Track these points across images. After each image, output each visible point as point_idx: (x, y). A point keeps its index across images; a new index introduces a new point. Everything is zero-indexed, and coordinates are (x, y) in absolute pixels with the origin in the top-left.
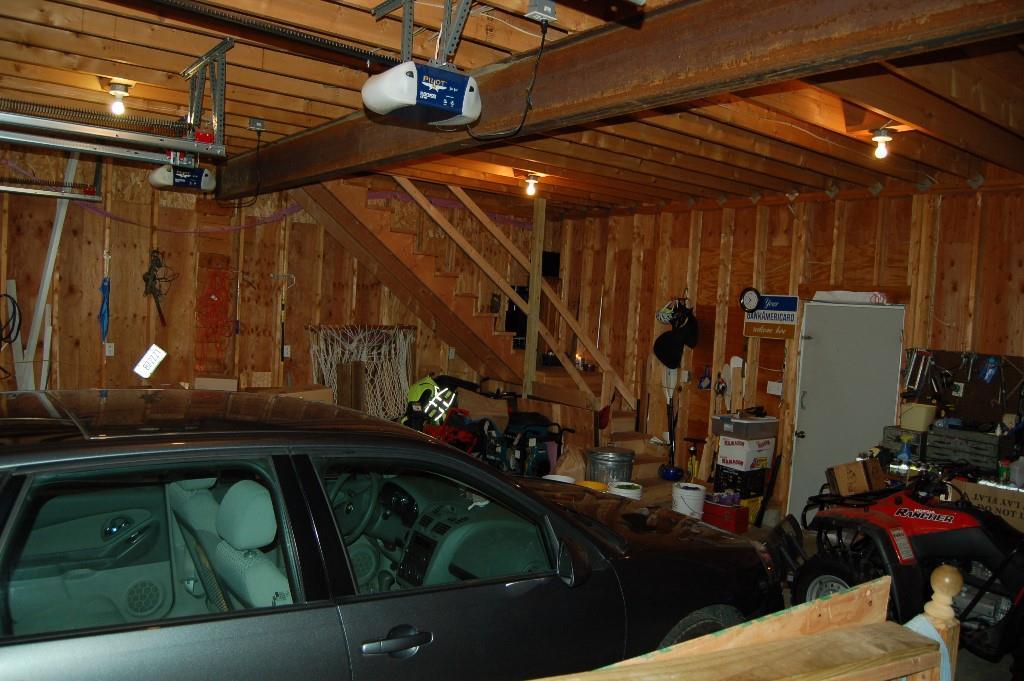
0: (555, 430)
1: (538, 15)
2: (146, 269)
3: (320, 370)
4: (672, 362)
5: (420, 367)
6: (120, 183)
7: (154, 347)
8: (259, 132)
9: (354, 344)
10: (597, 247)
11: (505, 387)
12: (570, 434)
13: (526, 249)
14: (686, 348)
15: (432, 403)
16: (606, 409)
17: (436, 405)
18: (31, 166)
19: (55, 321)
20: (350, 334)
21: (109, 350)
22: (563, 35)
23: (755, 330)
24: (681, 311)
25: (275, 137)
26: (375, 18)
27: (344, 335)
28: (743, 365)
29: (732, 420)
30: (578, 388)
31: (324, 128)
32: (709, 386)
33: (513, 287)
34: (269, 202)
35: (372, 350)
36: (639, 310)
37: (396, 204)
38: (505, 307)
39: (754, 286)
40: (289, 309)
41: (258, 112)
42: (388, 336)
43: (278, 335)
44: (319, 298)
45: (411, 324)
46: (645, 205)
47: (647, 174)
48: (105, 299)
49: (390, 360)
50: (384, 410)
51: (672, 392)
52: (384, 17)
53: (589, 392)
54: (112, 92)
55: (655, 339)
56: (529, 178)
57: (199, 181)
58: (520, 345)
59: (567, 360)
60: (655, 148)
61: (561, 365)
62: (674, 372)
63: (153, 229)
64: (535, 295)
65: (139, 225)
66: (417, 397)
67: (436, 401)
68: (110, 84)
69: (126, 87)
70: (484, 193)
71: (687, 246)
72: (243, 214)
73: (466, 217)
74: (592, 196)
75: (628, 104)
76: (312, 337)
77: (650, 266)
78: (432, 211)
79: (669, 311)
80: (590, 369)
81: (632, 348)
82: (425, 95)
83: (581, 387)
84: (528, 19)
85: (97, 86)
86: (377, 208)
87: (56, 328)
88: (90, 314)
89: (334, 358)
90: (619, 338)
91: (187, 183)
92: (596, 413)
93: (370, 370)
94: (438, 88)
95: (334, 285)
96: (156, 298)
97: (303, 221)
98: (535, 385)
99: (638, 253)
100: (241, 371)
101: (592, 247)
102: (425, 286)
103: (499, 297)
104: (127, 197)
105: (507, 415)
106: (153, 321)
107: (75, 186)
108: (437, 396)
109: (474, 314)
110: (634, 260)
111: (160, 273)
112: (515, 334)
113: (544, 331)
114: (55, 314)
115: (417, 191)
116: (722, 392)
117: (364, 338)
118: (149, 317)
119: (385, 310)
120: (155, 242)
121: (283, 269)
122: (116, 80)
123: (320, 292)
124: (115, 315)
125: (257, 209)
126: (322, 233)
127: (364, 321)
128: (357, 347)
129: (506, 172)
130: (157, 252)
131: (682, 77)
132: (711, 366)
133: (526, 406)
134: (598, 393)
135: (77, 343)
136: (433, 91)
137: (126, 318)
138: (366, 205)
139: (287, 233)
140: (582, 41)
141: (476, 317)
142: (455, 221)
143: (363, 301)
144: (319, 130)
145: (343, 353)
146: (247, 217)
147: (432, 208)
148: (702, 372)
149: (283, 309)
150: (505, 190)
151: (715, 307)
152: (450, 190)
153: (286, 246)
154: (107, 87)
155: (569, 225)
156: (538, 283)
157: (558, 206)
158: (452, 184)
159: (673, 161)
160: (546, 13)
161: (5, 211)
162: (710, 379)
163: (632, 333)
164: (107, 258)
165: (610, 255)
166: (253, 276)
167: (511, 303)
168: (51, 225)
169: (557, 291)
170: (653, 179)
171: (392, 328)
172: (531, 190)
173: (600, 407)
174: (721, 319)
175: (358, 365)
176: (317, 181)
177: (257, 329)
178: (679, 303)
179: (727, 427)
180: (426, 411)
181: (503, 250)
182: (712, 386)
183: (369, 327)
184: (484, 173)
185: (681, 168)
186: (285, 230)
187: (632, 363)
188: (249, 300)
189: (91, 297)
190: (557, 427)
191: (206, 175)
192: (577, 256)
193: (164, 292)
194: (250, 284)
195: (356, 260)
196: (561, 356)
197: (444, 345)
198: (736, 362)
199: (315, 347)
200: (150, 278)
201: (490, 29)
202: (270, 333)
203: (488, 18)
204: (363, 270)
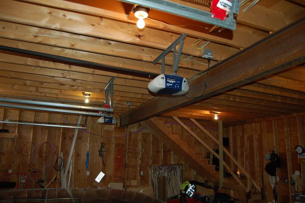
0: (232, 200)
1: (206, 56)
2: (99, 149)
3: (152, 180)
4: (273, 174)
5: (185, 178)
6: (93, 124)
7: (101, 172)
8: (129, 106)
9: (163, 171)
10: (241, 135)
11: (214, 184)
12: (238, 201)
13: (217, 137)
14: (277, 168)
15: (189, 190)
16: (250, 192)
17: (190, 191)
18: (69, 120)
19: (73, 165)
20: (161, 167)
21: (88, 173)
22: (217, 63)
23: (303, 161)
24: (273, 155)
25: (135, 107)
26: (154, 64)
27: (160, 168)
28: (300, 174)
29: (299, 195)
30: (239, 184)
31: (148, 103)
32: (288, 182)
33: (214, 150)
34: (136, 127)
35: (169, 172)
36: (258, 156)
37: (174, 126)
38: (212, 157)
39: (300, 145)
40: (142, 160)
41: (128, 99)
42: (174, 168)
43: (139, 168)
44: (151, 156)
45: (181, 163)
46: (256, 120)
47: (255, 109)
48: (88, 158)
49: (174, 176)
50: (173, 192)
51: (274, 184)
52: (156, 63)
53: (243, 185)
54: (85, 97)
55: (265, 166)
56: (215, 114)
57: (112, 121)
58: (217, 169)
59: (234, 174)
60: (256, 100)
61: (232, 176)
62: (274, 177)
63: (102, 136)
64: (221, 152)
65: (98, 135)
66: (183, 188)
67: (190, 190)
68: (85, 94)
69: (89, 95)
70: (201, 120)
71: (272, 132)
72: (128, 131)
73: (197, 128)
74: (237, 118)
75: (242, 81)
76: (149, 168)
77: (260, 140)
78: (185, 127)
79: (269, 155)
80: (243, 177)
81: (257, 169)
82: (168, 85)
83: (240, 184)
84: (203, 58)
85: (82, 95)
86: (168, 127)
87: (73, 167)
88: (83, 163)
89: (156, 175)
90: (252, 165)
91: (109, 122)
92: (246, 193)
93: (168, 179)
94: (173, 82)
95: (156, 152)
96: (102, 157)
97: (146, 132)
98: (223, 183)
99: (255, 136)
100: (127, 180)
101: (240, 135)
102: (184, 151)
103: (210, 154)
104: (95, 127)
105: (214, 194)
106: (101, 164)
107: (80, 125)
108: (191, 188)
109: (201, 160)
110: (254, 138)
111: (103, 150)
112: (215, 166)
113: (225, 164)
114: (73, 163)
115: (180, 121)
116: (293, 184)
117: (166, 168)
118: (100, 163)
119: (172, 159)
120: (102, 140)
121: (140, 147)
122: (86, 93)
123: (151, 154)
124: (90, 163)
125: (132, 129)
126: (152, 135)
127: (166, 163)
128: (164, 172)
129: (207, 112)
130: (103, 143)
131: (260, 69)
132: (288, 175)
133: (221, 191)
134: (246, 186)
135: (79, 171)
136: (171, 83)
137: (93, 164)
138: (164, 126)
139: (141, 136)
140: (223, 64)
141: (202, 160)
142: (194, 130)
143: (165, 156)
144: (147, 103)
145: (159, 174)
146: (129, 132)
147: (185, 126)
148: (284, 177)
149: (140, 159)
150: (208, 118)
151: (286, 154)
152: (191, 120)
153: (141, 140)
154: (84, 95)
155: (231, 128)
156: (222, 148)
157: (226, 123)
158: (191, 118)
159: (263, 104)
160: (209, 55)
161: (61, 133)
162: (288, 179)
163: (256, 164)
164: (88, 145)
165: (246, 137)
166: (131, 150)
167: (214, 156)
168: (73, 136)
169: (229, 151)
170: (257, 111)
171: (175, 165)
172: (216, 118)
173: (248, 191)
174: (289, 157)
175: (164, 177)
176: (147, 118)
177: (132, 166)
178: (272, 152)
179: (297, 198)
180: (187, 193)
181: (209, 138)
182: (289, 182)
183: (167, 165)
184: (201, 114)
185: (267, 106)
186: (140, 135)
187: (258, 174)
188: (130, 157)
189: (84, 157)
190: (232, 199)
191: (114, 119)
192: (235, 138)
193: (104, 155)
194: (130, 152)
195: (162, 144)
196: (232, 173)
197: (192, 170)
198: (297, 173)
199: (150, 172)
200: (100, 151)
201: (192, 64)
202: (137, 167)
203: (192, 61)
204: (165, 147)
